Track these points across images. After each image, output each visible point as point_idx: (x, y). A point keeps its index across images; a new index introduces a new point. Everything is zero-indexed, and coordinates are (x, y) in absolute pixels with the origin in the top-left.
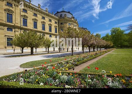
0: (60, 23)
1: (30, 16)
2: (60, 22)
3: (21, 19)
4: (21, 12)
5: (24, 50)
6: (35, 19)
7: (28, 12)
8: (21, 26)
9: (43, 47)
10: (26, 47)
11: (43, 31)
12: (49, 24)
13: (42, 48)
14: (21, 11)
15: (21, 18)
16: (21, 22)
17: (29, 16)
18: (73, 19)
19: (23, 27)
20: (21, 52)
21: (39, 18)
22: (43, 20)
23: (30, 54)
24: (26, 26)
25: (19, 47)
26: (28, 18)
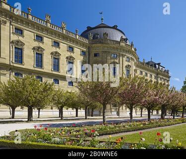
0: (92, 55)
1: (29, 42)
2: (93, 52)
3: (11, 49)
4: (12, 35)
5: (16, 113)
6: (39, 48)
7: (25, 32)
8: (12, 64)
9: (54, 108)
10: (20, 107)
11: (54, 72)
12: (67, 58)
13: (52, 108)
14: (11, 32)
15: (11, 47)
16: (11, 56)
17: (27, 42)
18: (123, 44)
19: (15, 65)
20: (11, 116)
21: (46, 44)
22: (54, 49)
23: (27, 120)
24: (21, 62)
25: (6, 107)
26: (25, 46)
